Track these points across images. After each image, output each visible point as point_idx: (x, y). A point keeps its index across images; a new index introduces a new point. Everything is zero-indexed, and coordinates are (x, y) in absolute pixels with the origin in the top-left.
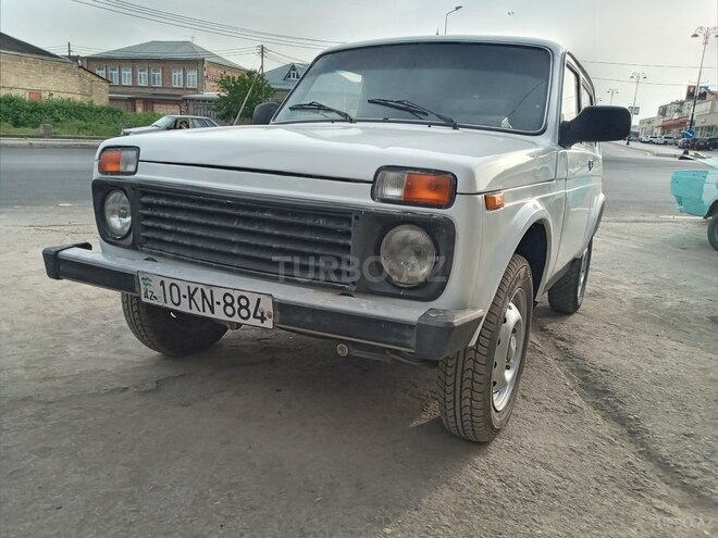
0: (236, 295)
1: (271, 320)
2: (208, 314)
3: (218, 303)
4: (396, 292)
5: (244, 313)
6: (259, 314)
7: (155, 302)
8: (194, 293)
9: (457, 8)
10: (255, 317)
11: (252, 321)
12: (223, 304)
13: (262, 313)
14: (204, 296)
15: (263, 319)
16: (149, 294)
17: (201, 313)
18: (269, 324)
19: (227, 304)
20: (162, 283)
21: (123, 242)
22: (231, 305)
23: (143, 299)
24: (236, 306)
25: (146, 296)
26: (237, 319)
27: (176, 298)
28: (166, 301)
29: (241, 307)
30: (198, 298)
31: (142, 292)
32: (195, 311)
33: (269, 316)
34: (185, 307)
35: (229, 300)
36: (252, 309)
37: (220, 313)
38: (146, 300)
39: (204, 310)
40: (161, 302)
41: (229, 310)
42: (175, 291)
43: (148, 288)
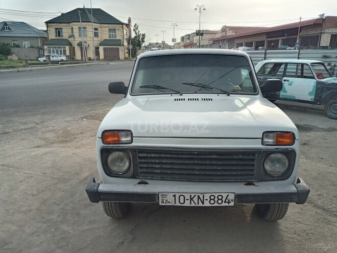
0: (216, 195)
1: (233, 202)
2: (201, 204)
3: (207, 200)
4: (273, 179)
5: (220, 202)
6: (227, 201)
7: (168, 204)
8: (193, 198)
10: (225, 202)
11: (224, 204)
12: (209, 199)
13: (229, 200)
14: (199, 197)
15: (229, 202)
16: (165, 201)
17: (197, 205)
18: (232, 204)
19: (211, 199)
20: (174, 196)
21: (125, 175)
22: (214, 199)
23: (160, 204)
24: (216, 199)
25: (162, 202)
26: (216, 204)
27: (182, 201)
28: (175, 203)
29: (219, 199)
30: (196, 199)
31: (160, 201)
32: (193, 205)
33: (232, 201)
34: (187, 204)
35: (212, 198)
36: (224, 200)
37: (207, 204)
38: (163, 204)
39: (198, 204)
40: (172, 204)
41: (212, 202)
42: (182, 198)
43: (165, 199)
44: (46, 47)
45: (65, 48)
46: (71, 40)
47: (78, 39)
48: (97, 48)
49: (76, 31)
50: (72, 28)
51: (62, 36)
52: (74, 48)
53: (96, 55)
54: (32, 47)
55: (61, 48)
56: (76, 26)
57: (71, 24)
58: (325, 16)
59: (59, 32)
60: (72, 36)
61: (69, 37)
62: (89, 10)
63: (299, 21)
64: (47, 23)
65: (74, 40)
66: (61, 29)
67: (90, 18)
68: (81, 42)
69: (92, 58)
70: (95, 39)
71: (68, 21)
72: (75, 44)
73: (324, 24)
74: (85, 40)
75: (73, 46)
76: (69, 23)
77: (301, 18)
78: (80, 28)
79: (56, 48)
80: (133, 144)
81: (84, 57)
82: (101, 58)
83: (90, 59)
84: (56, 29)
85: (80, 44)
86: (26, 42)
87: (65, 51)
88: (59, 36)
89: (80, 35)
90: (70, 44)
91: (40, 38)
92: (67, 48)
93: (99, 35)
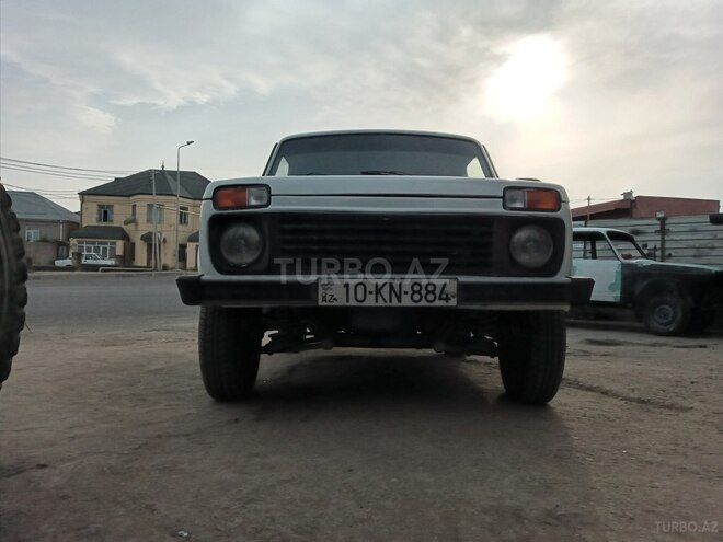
0: (423, 283)
1: (455, 299)
2: (395, 303)
3: (406, 293)
5: (430, 297)
6: (444, 296)
7: (335, 304)
8: (382, 288)
9: (189, 143)
10: (441, 299)
11: (438, 303)
12: (410, 292)
13: (447, 295)
14: (392, 289)
15: (447, 300)
16: (328, 298)
17: (388, 304)
18: (453, 303)
19: (414, 292)
20: (347, 285)
21: (252, 269)
22: (419, 292)
23: (321, 303)
24: (423, 292)
25: (324, 299)
26: (423, 303)
27: (360, 297)
28: (348, 301)
29: (428, 292)
30: (386, 291)
31: (320, 297)
32: (381, 303)
33: (453, 296)
34: (370, 302)
35: (416, 288)
36: (438, 293)
37: (407, 302)
38: (324, 304)
39: (391, 301)
40: (342, 302)
41: (416, 297)
42: (360, 289)
43: (329, 292)
44: (73, 241)
45: (115, 243)
46: (129, 229)
47: (144, 228)
48: (183, 247)
49: (142, 212)
50: (134, 206)
51: (112, 221)
52: (134, 244)
53: (180, 260)
54: (44, 240)
55: (106, 243)
56: (142, 202)
57: (132, 198)
58: (635, 195)
59: (106, 213)
60: (133, 221)
61: (126, 223)
62: (173, 174)
63: (586, 204)
64: (83, 194)
65: (136, 230)
66: (111, 207)
67: (172, 188)
68: (151, 233)
69: (170, 264)
70: (181, 227)
71: (128, 193)
72: (136, 238)
73: (634, 210)
74: (159, 229)
75: (132, 241)
76: (129, 196)
77: (589, 199)
78: (150, 206)
79: (93, 243)
80: (271, 208)
81: (153, 261)
82: (188, 266)
83: (165, 268)
84: (100, 207)
85: (147, 238)
86: (32, 232)
87: (113, 250)
88: (105, 219)
89: (149, 221)
90: (125, 237)
91: (64, 222)
92: (120, 244)
93: (190, 219)
